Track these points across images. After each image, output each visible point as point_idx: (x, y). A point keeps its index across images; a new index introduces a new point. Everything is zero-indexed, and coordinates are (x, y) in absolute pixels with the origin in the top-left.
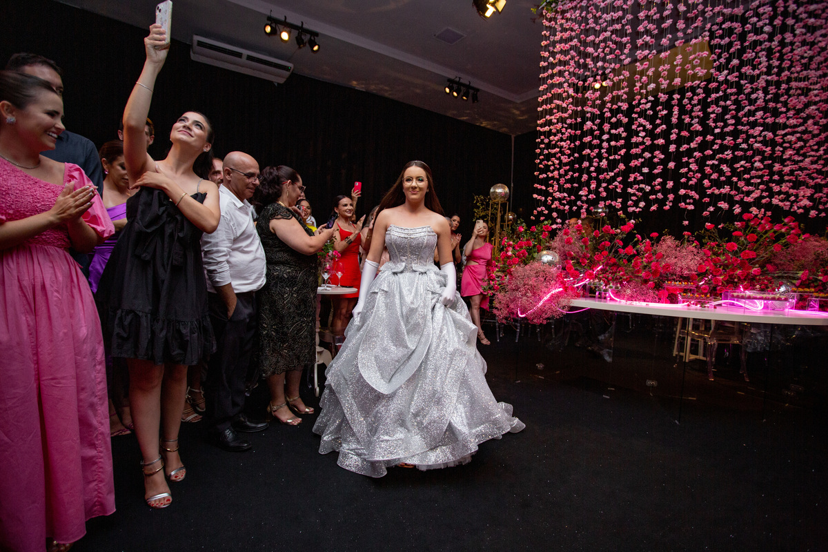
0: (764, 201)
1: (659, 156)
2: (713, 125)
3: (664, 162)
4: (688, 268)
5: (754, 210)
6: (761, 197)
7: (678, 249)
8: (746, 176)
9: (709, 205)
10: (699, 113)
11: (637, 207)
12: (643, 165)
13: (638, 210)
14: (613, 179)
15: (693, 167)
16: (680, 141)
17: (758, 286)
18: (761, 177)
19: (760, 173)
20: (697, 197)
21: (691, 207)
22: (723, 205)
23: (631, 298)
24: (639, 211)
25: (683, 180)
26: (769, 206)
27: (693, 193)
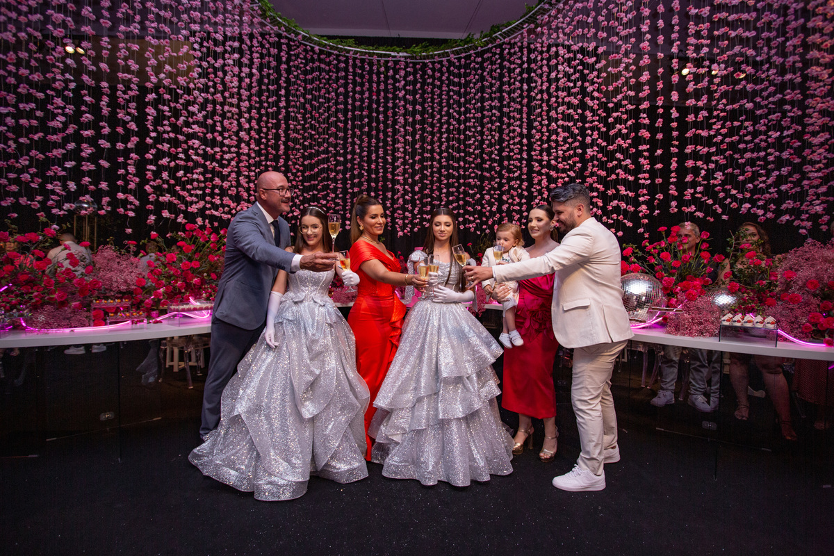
0: (207, 212)
1: (87, 151)
2: (151, 128)
3: (93, 159)
4: (126, 282)
5: (199, 221)
6: (204, 208)
7: (118, 260)
8: (189, 187)
9: (151, 212)
10: (133, 111)
11: (61, 209)
12: (66, 157)
13: (62, 212)
14: (24, 170)
15: (131, 169)
16: (113, 138)
17: (204, 295)
18: (203, 189)
19: (203, 185)
20: (137, 203)
21: (131, 214)
22: (166, 214)
23: (47, 325)
24: (64, 215)
25: (120, 183)
26: (213, 218)
27: (131, 198)
